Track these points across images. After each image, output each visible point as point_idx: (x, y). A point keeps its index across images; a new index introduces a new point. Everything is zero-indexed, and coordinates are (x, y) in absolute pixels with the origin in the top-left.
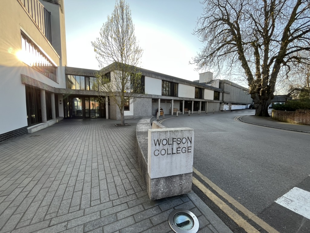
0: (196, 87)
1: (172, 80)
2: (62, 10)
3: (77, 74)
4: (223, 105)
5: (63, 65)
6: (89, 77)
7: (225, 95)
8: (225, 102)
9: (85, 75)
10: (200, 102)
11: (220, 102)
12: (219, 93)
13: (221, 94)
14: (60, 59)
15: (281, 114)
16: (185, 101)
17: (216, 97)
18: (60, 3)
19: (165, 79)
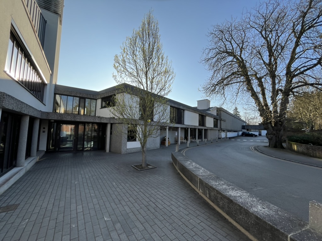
0: (199, 115)
1: (179, 106)
2: (61, 21)
3: (69, 94)
4: (221, 132)
5: (54, 83)
6: (84, 99)
7: (222, 122)
8: (222, 129)
9: (81, 96)
10: (202, 129)
11: (218, 129)
12: (217, 120)
13: (219, 121)
14: (52, 75)
15: (312, 149)
16: (191, 129)
17: (216, 125)
18: (60, 13)
19: (173, 105)
